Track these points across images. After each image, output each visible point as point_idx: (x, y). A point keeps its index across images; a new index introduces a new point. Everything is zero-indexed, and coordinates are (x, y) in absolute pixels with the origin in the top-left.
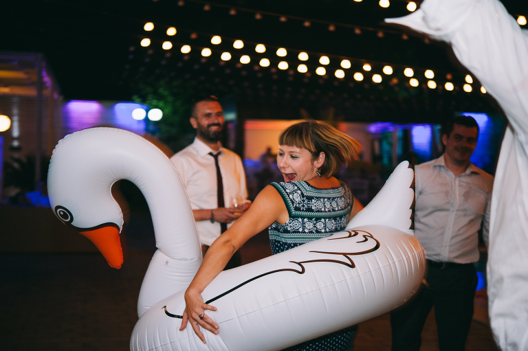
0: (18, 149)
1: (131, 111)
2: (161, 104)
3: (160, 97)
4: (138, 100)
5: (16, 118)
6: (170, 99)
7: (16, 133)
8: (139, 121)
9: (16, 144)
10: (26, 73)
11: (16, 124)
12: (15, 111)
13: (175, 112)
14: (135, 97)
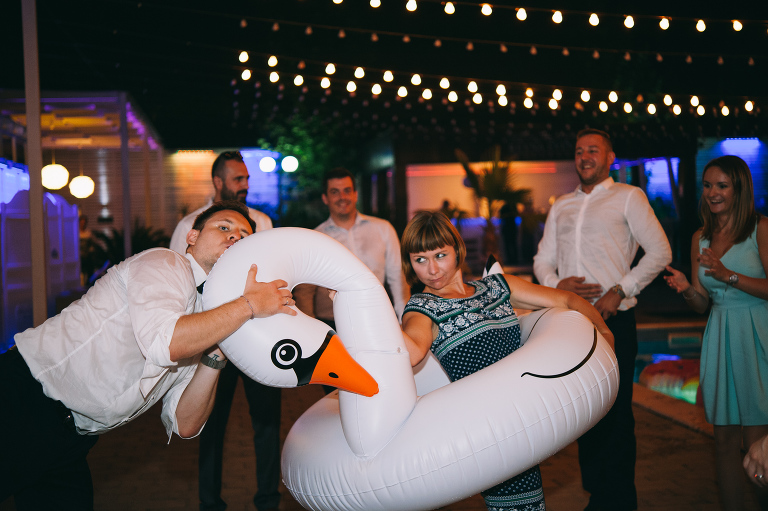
0: (109, 220)
1: (258, 161)
2: (297, 149)
3: (295, 140)
4: (266, 145)
5: (103, 179)
6: (309, 141)
7: (104, 199)
8: (268, 174)
9: (105, 213)
10: (108, 119)
11: (104, 187)
12: (102, 169)
13: (317, 158)
14: (261, 141)
